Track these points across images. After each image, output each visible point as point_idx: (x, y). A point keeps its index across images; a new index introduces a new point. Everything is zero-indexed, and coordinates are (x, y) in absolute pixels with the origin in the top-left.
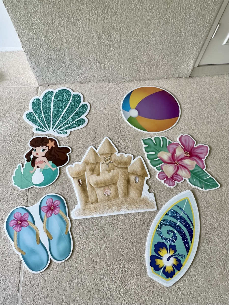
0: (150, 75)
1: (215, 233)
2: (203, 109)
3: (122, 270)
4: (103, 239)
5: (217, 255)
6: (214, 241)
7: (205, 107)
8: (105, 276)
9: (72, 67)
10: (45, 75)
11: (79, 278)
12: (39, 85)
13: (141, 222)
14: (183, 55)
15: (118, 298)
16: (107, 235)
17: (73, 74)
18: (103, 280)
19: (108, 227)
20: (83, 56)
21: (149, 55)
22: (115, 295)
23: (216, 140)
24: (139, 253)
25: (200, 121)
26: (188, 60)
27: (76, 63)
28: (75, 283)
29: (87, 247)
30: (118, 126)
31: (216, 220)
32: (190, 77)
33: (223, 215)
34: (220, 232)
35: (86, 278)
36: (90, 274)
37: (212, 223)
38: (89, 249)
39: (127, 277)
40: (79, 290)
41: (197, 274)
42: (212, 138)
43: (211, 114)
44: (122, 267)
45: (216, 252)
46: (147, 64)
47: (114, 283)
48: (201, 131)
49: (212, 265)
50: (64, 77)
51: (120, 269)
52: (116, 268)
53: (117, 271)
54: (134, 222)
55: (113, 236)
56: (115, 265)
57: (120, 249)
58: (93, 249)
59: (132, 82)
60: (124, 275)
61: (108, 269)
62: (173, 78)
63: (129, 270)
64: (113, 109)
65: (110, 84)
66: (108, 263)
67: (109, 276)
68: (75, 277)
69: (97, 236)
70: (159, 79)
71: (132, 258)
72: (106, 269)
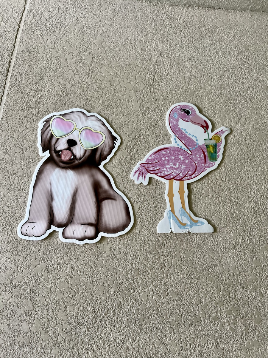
3: (114, 310)
4: (93, 258)
8: (86, 315)
15: (100, 351)
16: (101, 253)
18: (81, 320)
22: (95, 346)
24: (146, 291)
28: (36, 317)
29: (65, 265)
30: (151, 82)
35: (54, 312)
36: (62, 308)
39: (120, 323)
40: (41, 329)
41: (234, 338)
44: (115, 306)
47: (97, 328)
51: (112, 309)
52: (106, 305)
53: (106, 310)
54: (148, 240)
55: (110, 256)
56: (104, 300)
57: (116, 278)
58: (74, 271)
59: (190, 7)
60: (116, 319)
61: (92, 305)
62: (264, 12)
63: (126, 313)
64: (149, 51)
65: (152, 7)
66: (94, 296)
67: (92, 316)
68: (38, 309)
69: (84, 252)
70: (237, 10)
71: (133, 295)
72: (89, 305)
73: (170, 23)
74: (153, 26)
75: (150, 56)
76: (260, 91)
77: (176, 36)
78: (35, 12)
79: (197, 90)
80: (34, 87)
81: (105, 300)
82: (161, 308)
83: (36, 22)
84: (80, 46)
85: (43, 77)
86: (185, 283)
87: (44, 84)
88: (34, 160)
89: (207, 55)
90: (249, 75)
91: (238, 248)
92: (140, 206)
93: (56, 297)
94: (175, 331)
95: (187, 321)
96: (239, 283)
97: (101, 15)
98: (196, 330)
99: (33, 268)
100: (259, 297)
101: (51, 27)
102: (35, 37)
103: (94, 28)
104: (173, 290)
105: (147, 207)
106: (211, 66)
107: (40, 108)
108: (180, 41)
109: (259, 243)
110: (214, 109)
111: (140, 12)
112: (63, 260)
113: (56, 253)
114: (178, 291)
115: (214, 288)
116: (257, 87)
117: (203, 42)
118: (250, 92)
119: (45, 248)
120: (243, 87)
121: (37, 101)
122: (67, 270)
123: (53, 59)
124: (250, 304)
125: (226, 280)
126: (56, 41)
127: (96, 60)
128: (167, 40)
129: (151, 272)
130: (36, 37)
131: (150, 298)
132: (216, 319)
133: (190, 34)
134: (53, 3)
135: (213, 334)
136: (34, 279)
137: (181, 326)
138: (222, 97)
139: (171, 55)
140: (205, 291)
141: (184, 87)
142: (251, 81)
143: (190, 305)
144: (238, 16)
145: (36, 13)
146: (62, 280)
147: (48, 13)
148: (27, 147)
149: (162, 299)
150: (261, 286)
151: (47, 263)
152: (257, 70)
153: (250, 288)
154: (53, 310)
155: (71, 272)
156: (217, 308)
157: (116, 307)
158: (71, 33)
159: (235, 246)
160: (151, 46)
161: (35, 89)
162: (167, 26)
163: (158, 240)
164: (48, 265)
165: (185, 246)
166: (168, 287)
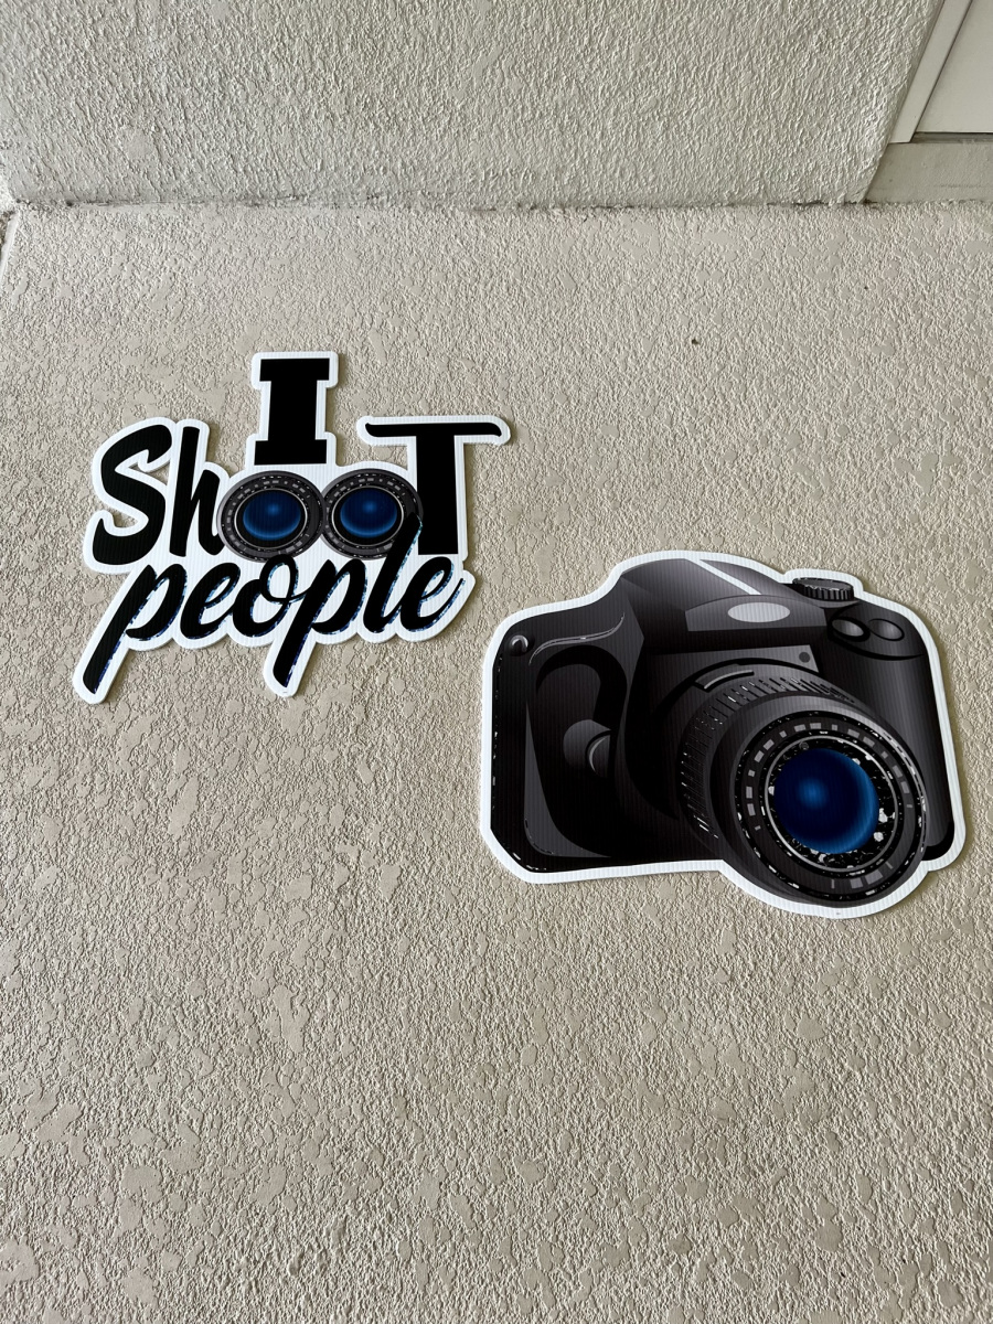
0: (636, 176)
1: (885, 1090)
2: (917, 388)
3: (325, 1250)
4: (245, 1069)
5: (881, 1215)
6: (876, 1135)
7: (931, 379)
8: (224, 1278)
9: (188, 102)
10: (44, 142)
11: (80, 1280)
12: (18, 201)
13: (472, 989)
14: (826, 64)
16: (272, 1048)
17: (200, 145)
18: (208, 1300)
19: (284, 1008)
20: (242, 35)
21: (624, 52)
23: (964, 564)
24: (435, 1167)
25: (891, 451)
26: (854, 92)
27: (206, 74)
28: (49, 1303)
29: (147, 1104)
31: (904, 1015)
32: (866, 202)
33: (944, 991)
34: (915, 1085)
35: (112, 1279)
36: (141, 1261)
37: (877, 1029)
38: (161, 1117)
39: (348, 1296)
41: (751, 1312)
42: (942, 551)
43: (957, 420)
44: (328, 1234)
45: (876, 1196)
46: (618, 109)
48: (888, 509)
49: (845, 1271)
50: (149, 158)
51: (315, 1246)
52: (293, 1237)
53: (295, 1255)
54: (433, 987)
55: (305, 1055)
56: (287, 1219)
57: (329, 1132)
58: (178, 1122)
59: (536, 211)
60: (331, 1283)
61: (246, 1242)
62: (773, 204)
63: (366, 1257)
64: (410, 359)
65: (413, 220)
66: (250, 1208)
67: (247, 1282)
68: (54, 1271)
69: (213, 1048)
70: (687, 207)
71: (389, 1186)
72: (235, 1240)
73: (474, 263)
74: (419, 278)
75: (416, 374)
76: (777, 455)
77: (497, 305)
78: (35, 266)
79: (574, 468)
80: (35, 506)
81: (291, 1219)
82: (490, 1226)
83: (37, 298)
84: (183, 361)
85: (64, 470)
86: (567, 1127)
87: (68, 492)
88: (34, 747)
89: (600, 356)
90: (738, 406)
91: (742, 984)
92: (402, 870)
93: (117, 1222)
94: (544, 1307)
95: (582, 1264)
96: (756, 1108)
97: (250, 258)
98: (616, 1292)
99: (32, 1125)
100: (828, 1151)
101: (87, 311)
102: (36, 343)
103: (230, 302)
104: (529, 1155)
105: (427, 872)
106: (613, 388)
107: (55, 570)
108: (509, 318)
109: (814, 959)
110: (631, 526)
111: (375, 239)
112: (138, 1088)
113: (114, 1065)
114: (546, 1157)
115: (669, 1134)
116: (767, 442)
117: (585, 314)
118: (745, 461)
119: (74, 1049)
120: (722, 447)
121: (43, 548)
122: (154, 1122)
123: (96, 410)
124: (800, 1179)
125: (708, 1103)
126: (106, 351)
127: (237, 402)
128: (467, 318)
129: (449, 1099)
130: (39, 344)
131: (449, 1195)
132: (685, 1245)
133: (542, 294)
134: (92, 233)
135: (676, 1305)
136: (37, 1164)
137: (565, 1286)
138: (656, 483)
139: (483, 365)
140: (639, 1148)
141: (529, 462)
142: (747, 425)
143: (590, 1205)
144: (692, 226)
145: (38, 270)
146: (138, 1159)
147: (77, 267)
148: (11, 704)
149: (491, 1191)
150: (832, 1112)
151: (84, 1103)
152: (765, 388)
153: (796, 1123)
154: (108, 1272)
155: (166, 1126)
156: (685, 1207)
157: (329, 1240)
158: (153, 322)
159: (732, 979)
160: (418, 343)
161: (37, 512)
162: (465, 274)
163: (470, 982)
164: (86, 1111)
165: (563, 997)
166: (510, 1145)
